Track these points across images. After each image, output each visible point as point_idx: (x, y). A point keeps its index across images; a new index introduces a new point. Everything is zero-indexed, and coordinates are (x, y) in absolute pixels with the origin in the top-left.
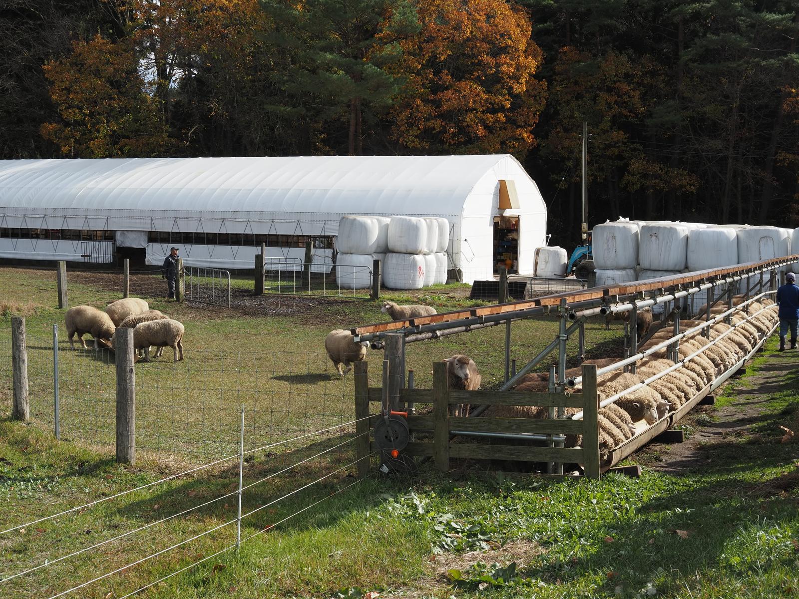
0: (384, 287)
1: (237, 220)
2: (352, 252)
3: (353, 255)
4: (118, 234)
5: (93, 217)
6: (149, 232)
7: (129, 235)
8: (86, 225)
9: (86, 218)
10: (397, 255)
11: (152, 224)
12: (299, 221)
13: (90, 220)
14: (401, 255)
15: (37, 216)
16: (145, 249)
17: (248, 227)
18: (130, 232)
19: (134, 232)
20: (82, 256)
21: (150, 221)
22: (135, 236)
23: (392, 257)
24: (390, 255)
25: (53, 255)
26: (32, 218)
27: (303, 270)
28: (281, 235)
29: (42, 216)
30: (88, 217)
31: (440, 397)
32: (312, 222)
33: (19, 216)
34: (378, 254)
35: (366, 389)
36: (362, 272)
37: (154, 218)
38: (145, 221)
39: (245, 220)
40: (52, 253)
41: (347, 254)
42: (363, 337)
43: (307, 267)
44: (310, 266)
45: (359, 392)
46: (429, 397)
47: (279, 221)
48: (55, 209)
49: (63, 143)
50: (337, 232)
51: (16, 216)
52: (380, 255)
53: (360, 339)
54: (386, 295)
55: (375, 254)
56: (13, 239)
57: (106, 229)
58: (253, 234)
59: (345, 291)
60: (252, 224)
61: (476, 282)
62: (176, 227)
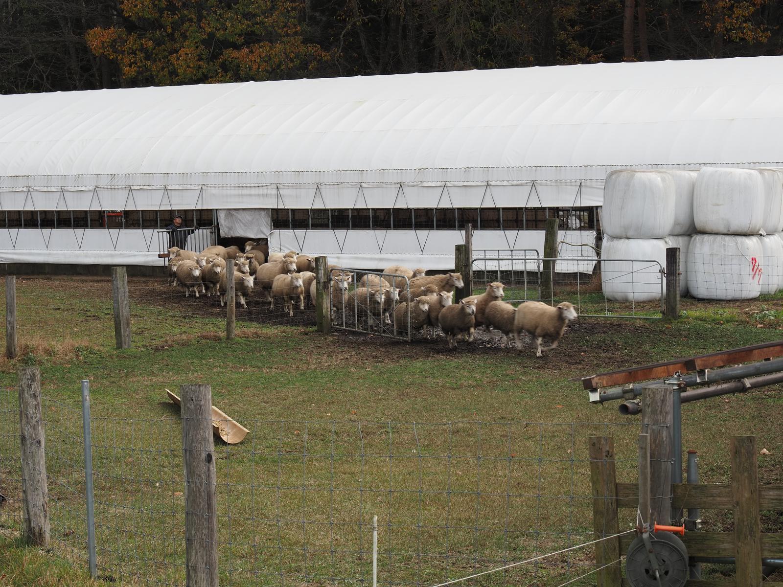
0: (688, 295)
1: (425, 184)
2: (628, 236)
3: (630, 240)
4: (222, 216)
5: (177, 187)
6: (273, 210)
7: (240, 215)
8: (166, 201)
9: (166, 189)
10: (711, 238)
11: (279, 196)
12: (534, 184)
13: (173, 192)
14: (719, 238)
15: (83, 189)
16: (266, 240)
17: (445, 197)
18: (241, 212)
19: (249, 212)
20: (160, 256)
21: (274, 192)
22: (250, 218)
23: (702, 242)
24: (698, 238)
25: (112, 256)
26: (75, 193)
27: (541, 269)
28: (503, 209)
29: (92, 188)
30: (169, 187)
31: (744, 499)
32: (558, 183)
33: (53, 189)
34: (676, 237)
35: (613, 486)
36: (647, 270)
37: (280, 186)
38: (265, 192)
39: (439, 184)
40: (109, 252)
41: (620, 238)
42: (605, 393)
43: (548, 264)
44: (554, 262)
45: (599, 492)
46: (724, 499)
47: (499, 183)
48: (113, 176)
49: (127, 61)
50: (602, 199)
51: (49, 189)
52: (680, 238)
53: (600, 397)
54: (691, 313)
55: (671, 237)
56: (44, 230)
57: (199, 207)
58: (453, 209)
59: (618, 306)
60: (452, 190)
62: (319, 200)
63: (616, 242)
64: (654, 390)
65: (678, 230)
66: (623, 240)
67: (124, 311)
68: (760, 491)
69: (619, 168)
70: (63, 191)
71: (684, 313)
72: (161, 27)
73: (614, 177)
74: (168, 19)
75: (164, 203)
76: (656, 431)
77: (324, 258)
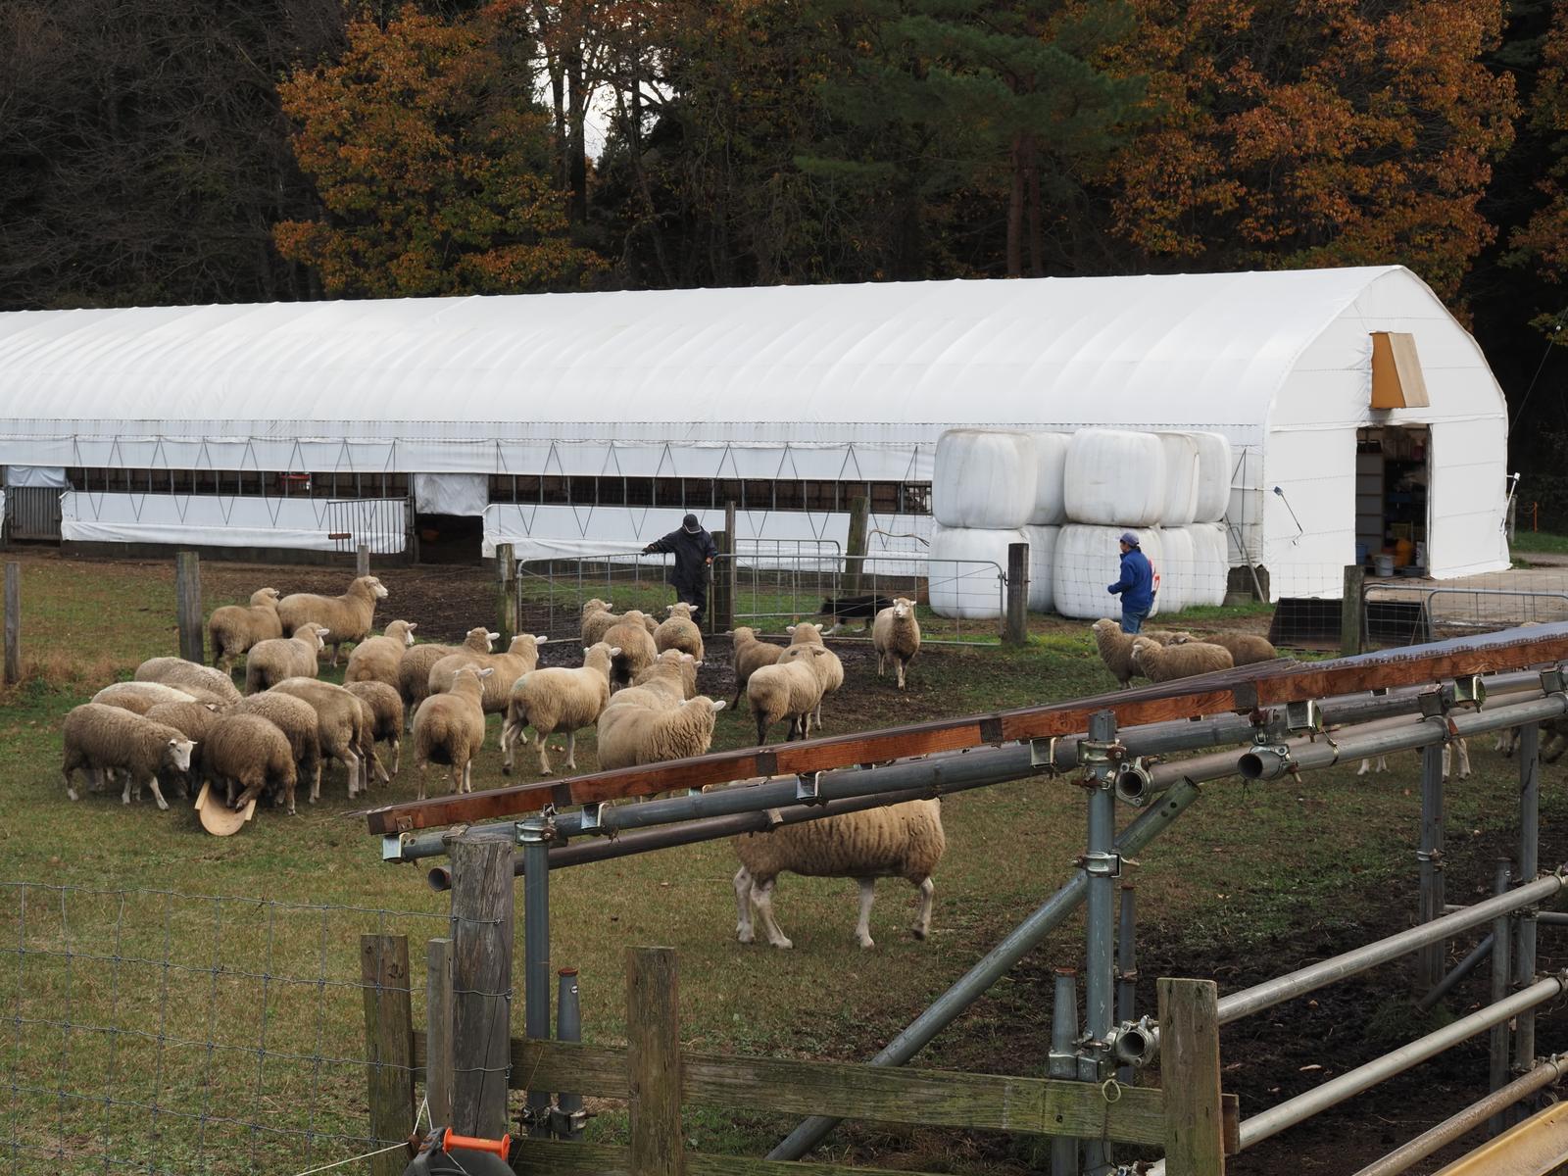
0: (1051, 612)
1: (701, 444)
2: (968, 523)
3: (972, 533)
4: (420, 483)
5: (361, 441)
6: (490, 475)
7: (445, 483)
8: (344, 460)
9: (345, 443)
10: (1087, 530)
11: (499, 456)
12: (851, 447)
13: (355, 448)
14: (1099, 530)
15: (233, 440)
16: (479, 519)
17: (728, 463)
18: (446, 477)
19: (457, 478)
20: (331, 537)
21: (493, 450)
22: (458, 487)
23: (1075, 535)
24: (1069, 529)
25: (270, 535)
26: (222, 447)
27: (843, 571)
28: (808, 482)
29: (245, 439)
30: (349, 441)
31: (650, 1079)
32: (885, 447)
33: (192, 440)
34: (1039, 528)
35: (403, 1038)
36: (982, 575)
37: (501, 443)
38: (481, 450)
39: (723, 444)
40: (268, 530)
41: (956, 527)
42: (413, 841)
43: (854, 565)
44: (862, 560)
45: (379, 1048)
46: (614, 1077)
47: (803, 445)
48: (274, 423)
49: (329, 266)
50: (932, 469)
51: (187, 439)
52: (1045, 530)
53: (403, 850)
54: (1044, 638)
55: (1032, 528)
56: (178, 497)
57: (390, 470)
58: (739, 481)
59: (947, 624)
60: (737, 453)
61: (1282, 601)
62: (553, 464)
63: (949, 533)
64: (469, 847)
65: (1040, 519)
66: (958, 531)
67: (194, 618)
68: (683, 1065)
69: (955, 427)
70: (205, 441)
71: (1031, 636)
72: (376, 219)
73: (948, 439)
74: (387, 210)
75: (342, 462)
76: (472, 933)
77: (509, 546)
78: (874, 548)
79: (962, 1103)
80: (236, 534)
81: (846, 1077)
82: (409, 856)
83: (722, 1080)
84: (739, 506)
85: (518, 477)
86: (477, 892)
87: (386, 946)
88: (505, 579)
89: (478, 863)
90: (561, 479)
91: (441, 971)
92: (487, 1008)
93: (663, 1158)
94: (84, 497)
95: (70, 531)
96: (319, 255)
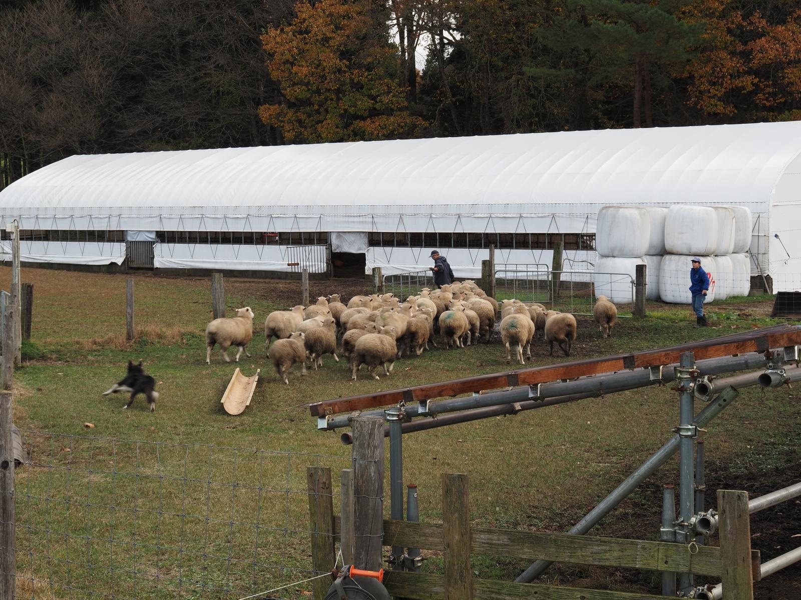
0: (658, 300)
1: (476, 216)
2: (614, 255)
3: (616, 259)
4: (333, 237)
5: (304, 216)
6: (369, 233)
7: (346, 237)
8: (296, 226)
9: (295, 217)
10: (677, 257)
11: (373, 223)
12: (554, 216)
13: (300, 220)
14: (683, 257)
15: (239, 216)
16: (364, 254)
18: (347, 234)
19: (353, 234)
20: (289, 265)
21: (371, 220)
22: (353, 239)
23: (670, 260)
24: (667, 257)
25: (258, 264)
26: (234, 220)
27: (550, 279)
28: (532, 234)
29: (245, 216)
30: (298, 216)
31: (455, 541)
32: (571, 216)
33: (219, 216)
34: (651, 257)
35: (329, 519)
36: (622, 281)
37: (375, 216)
38: (364, 220)
39: (486, 215)
40: (257, 262)
41: (608, 257)
42: (333, 420)
43: (556, 275)
44: (560, 273)
45: (317, 525)
46: (436, 539)
47: (529, 215)
48: (260, 207)
49: (287, 127)
50: (596, 227)
51: (216, 216)
52: (654, 258)
53: (328, 424)
54: (655, 313)
55: (648, 257)
56: (212, 245)
57: (318, 230)
58: (496, 234)
60: (495, 220)
61: (779, 293)
62: (401, 226)
63: (605, 260)
64: (361, 423)
65: (653, 251)
66: (610, 258)
67: (221, 306)
68: (471, 534)
69: (608, 205)
70: (225, 218)
71: (648, 313)
72: (311, 104)
73: (604, 211)
74: (316, 99)
75: (294, 227)
76: (363, 466)
77: (379, 268)
78: (566, 267)
79: (616, 554)
80: (241, 263)
81: (555, 540)
82: (331, 427)
83: (491, 541)
84: (496, 247)
85: (383, 233)
86: (366, 445)
87: (320, 472)
88: (377, 285)
89: (366, 431)
90: (405, 234)
91: (347, 486)
92: (371, 504)
93: (462, 581)
94: (165, 245)
95: (157, 264)
96: (282, 121)
